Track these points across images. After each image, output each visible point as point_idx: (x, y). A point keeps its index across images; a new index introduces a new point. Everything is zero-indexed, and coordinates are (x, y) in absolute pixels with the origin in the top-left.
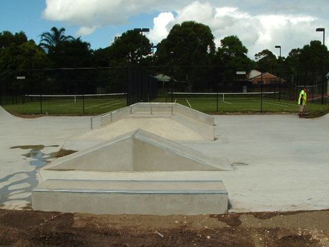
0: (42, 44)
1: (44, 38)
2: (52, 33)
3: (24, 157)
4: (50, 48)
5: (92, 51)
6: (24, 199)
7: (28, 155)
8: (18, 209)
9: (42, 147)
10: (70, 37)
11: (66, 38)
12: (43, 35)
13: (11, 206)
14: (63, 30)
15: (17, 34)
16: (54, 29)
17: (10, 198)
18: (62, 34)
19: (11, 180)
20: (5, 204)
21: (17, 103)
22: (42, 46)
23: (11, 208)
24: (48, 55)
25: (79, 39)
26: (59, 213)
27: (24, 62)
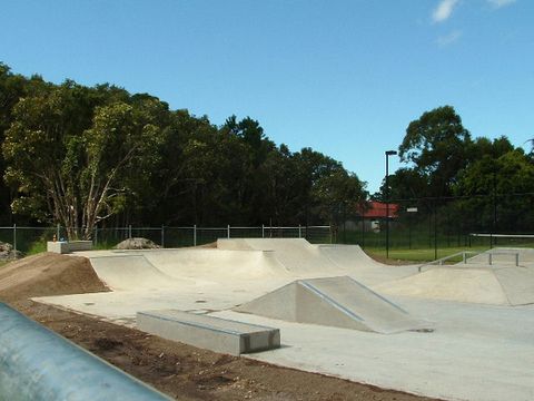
15: (496, 140)
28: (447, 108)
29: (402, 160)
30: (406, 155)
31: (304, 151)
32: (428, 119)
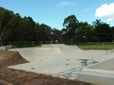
0: (93, 25)
1: (93, 23)
2: (96, 21)
3: (80, 63)
4: (96, 27)
5: (110, 27)
6: (75, 77)
7: (82, 63)
8: (73, 79)
9: (87, 60)
10: (102, 23)
11: (101, 23)
12: (93, 22)
13: (71, 78)
14: (100, 20)
15: (84, 22)
16: (97, 20)
17: (71, 76)
18: (100, 22)
19: (74, 70)
20: (69, 77)
21: (84, 45)
22: (93, 26)
23: (71, 79)
24: (95, 29)
25: (105, 23)
26: (86, 82)
27: (87, 32)
28: (73, 15)
29: (64, 26)
30: (64, 25)
31: (42, 24)
32: (69, 17)
